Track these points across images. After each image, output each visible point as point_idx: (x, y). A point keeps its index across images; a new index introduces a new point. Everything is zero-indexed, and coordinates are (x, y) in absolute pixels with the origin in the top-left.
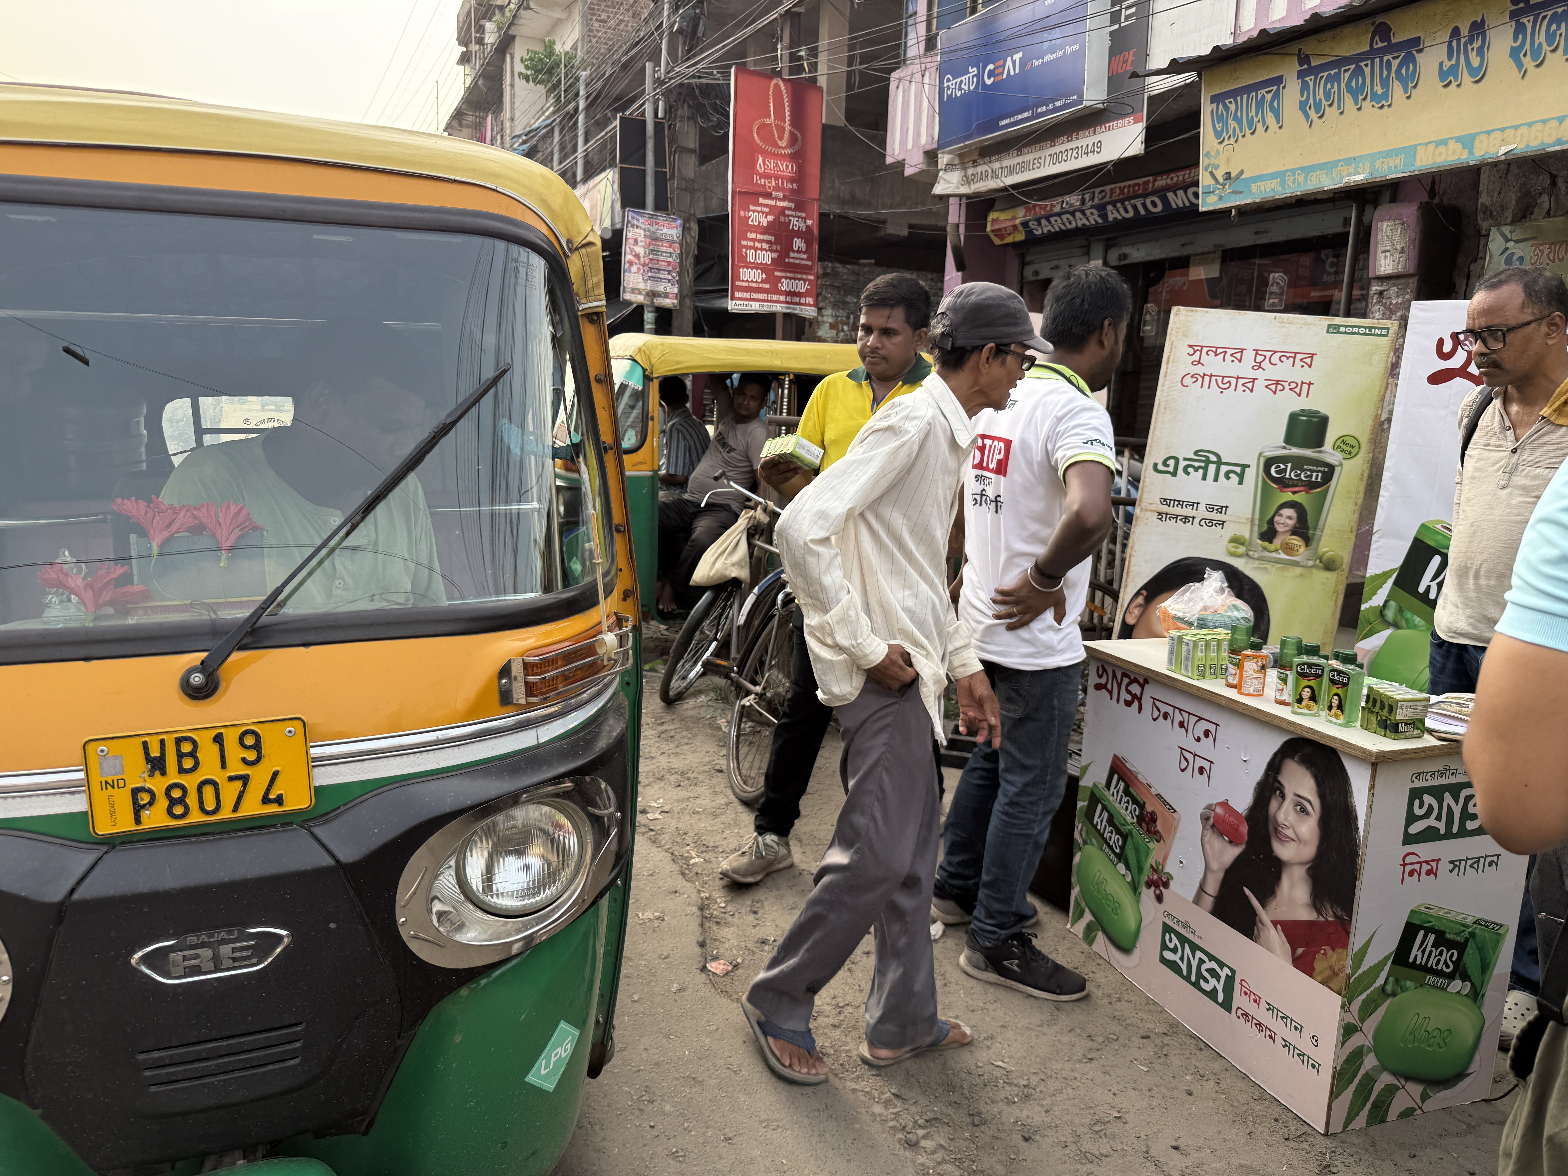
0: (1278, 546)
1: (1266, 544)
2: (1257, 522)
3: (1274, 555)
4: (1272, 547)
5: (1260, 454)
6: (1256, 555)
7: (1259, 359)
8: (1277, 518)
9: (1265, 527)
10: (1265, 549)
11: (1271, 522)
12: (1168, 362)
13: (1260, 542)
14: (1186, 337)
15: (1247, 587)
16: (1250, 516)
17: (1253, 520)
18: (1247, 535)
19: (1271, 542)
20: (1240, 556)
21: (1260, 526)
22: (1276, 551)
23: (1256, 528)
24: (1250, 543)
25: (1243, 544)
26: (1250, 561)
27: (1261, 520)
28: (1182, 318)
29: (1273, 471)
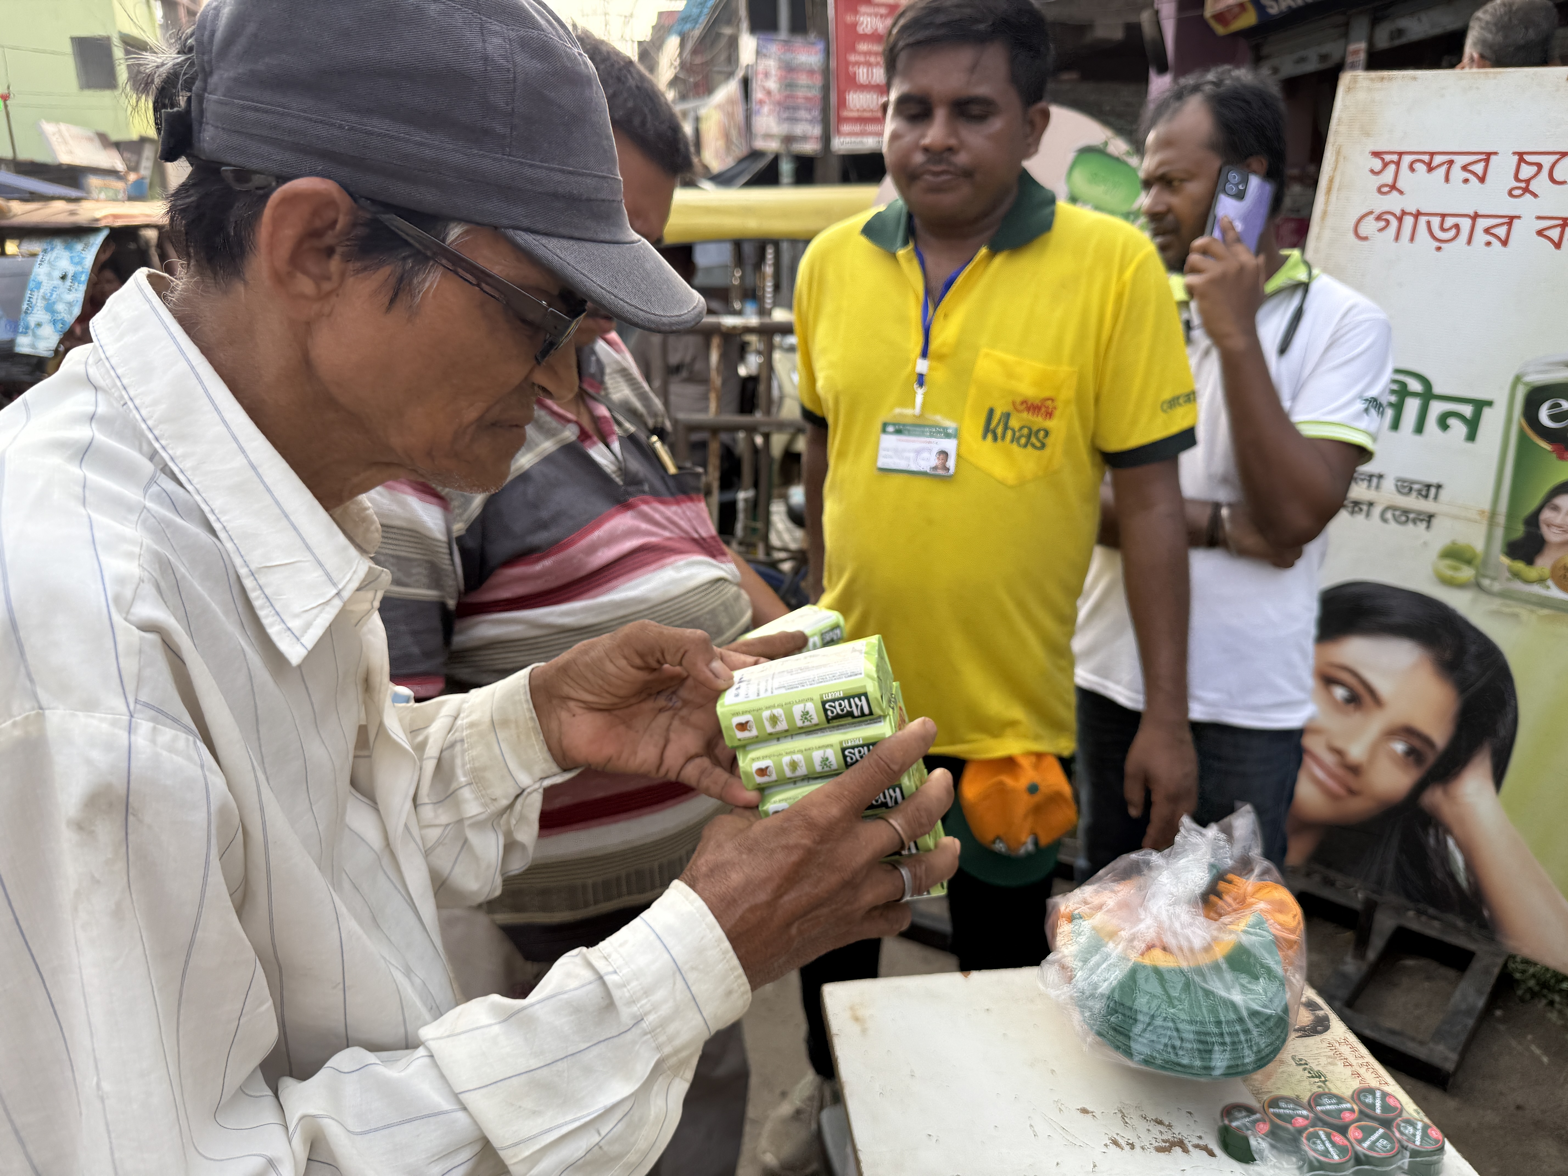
0: (1547, 571)
1: (1520, 566)
2: (1501, 519)
3: (1536, 589)
4: (1532, 572)
5: (1518, 379)
6: (1497, 587)
7: (1527, 171)
8: (1547, 515)
9: (1520, 531)
10: (1516, 575)
11: (1533, 521)
12: (1329, 190)
13: (1505, 561)
14: (1368, 134)
15: (1473, 649)
16: (1486, 506)
17: (1493, 515)
18: (1478, 544)
19: (1530, 561)
20: (1461, 586)
21: (1508, 529)
22: (1541, 581)
23: (1499, 534)
24: (1485, 562)
25: (1469, 562)
26: (1484, 598)
27: (1511, 515)
28: (1361, 95)
29: (1544, 415)
